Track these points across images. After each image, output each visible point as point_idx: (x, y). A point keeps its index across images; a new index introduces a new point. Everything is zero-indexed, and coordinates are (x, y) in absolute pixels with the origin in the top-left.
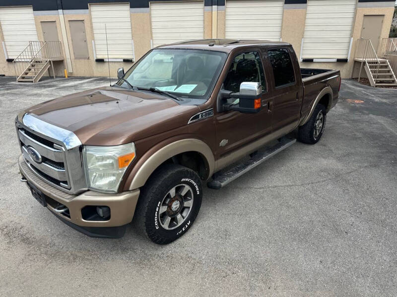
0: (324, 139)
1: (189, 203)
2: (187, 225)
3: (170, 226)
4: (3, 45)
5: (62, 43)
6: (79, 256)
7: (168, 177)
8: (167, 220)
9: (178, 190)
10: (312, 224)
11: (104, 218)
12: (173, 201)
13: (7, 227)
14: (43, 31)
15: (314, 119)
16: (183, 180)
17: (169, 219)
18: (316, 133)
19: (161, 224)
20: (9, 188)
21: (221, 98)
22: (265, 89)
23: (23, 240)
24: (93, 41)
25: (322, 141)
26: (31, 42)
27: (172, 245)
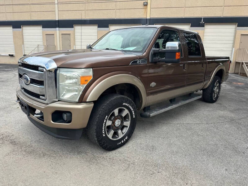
0: (219, 101)
1: (127, 123)
2: (125, 139)
3: (113, 137)
4: (23, 46)
5: (56, 46)
6: (47, 154)
7: (114, 100)
8: (111, 132)
9: (120, 111)
10: (217, 146)
11: (67, 121)
12: (116, 119)
13: (2, 135)
14: (46, 39)
15: (213, 85)
16: (124, 104)
17: (112, 132)
18: (214, 95)
19: (107, 134)
20: (10, 115)
21: (152, 53)
22: (182, 55)
23: (11, 143)
24: (74, 46)
25: (218, 101)
26: (38, 45)
27: (114, 152)
